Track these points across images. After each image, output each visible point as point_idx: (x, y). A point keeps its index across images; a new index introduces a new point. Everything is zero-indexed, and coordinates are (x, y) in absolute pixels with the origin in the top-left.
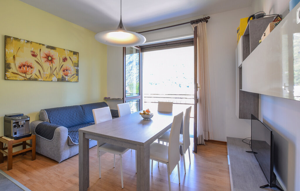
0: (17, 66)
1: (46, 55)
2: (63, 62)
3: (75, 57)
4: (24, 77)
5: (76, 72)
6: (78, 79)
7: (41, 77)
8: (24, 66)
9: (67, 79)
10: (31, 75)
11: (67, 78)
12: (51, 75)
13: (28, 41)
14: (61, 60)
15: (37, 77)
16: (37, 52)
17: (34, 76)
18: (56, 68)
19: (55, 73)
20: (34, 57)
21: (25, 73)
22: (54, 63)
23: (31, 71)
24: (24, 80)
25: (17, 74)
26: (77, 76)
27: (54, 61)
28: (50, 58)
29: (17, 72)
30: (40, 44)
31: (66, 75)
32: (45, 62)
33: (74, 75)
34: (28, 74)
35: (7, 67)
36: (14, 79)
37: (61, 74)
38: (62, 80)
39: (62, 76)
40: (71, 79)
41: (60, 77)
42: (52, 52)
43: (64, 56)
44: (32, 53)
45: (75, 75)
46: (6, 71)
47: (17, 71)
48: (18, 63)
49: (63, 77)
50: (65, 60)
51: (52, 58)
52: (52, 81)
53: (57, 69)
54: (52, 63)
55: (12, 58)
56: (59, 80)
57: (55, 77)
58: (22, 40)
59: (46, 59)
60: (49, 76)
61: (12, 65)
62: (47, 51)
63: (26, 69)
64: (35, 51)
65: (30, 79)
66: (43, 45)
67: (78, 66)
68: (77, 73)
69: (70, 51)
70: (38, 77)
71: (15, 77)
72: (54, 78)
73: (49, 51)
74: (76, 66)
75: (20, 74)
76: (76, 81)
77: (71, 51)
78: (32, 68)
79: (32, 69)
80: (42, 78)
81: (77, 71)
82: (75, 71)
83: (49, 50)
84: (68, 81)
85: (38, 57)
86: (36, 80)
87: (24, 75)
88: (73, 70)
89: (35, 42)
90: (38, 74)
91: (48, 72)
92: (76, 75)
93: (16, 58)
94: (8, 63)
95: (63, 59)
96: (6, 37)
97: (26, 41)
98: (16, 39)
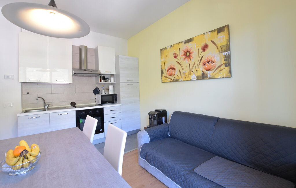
0: (166, 71)
1: (185, 52)
2: (203, 52)
3: (222, 37)
4: (170, 79)
5: (225, 60)
6: (230, 72)
7: (181, 77)
8: (170, 69)
9: (209, 76)
10: (174, 77)
11: (209, 74)
12: (191, 72)
13: (171, 46)
14: (201, 50)
15: (178, 78)
16: (177, 52)
17: (176, 78)
18: (194, 64)
19: (194, 70)
20: (175, 59)
21: (171, 75)
22: (192, 58)
23: (174, 73)
24: (171, 82)
25: (166, 77)
26: (227, 68)
27: (192, 55)
28: (188, 54)
29: (166, 76)
30: (179, 43)
31: (208, 70)
32: (184, 59)
33: (220, 66)
35: (162, 73)
37: (201, 68)
38: (204, 77)
39: (203, 71)
40: (216, 74)
41: (200, 73)
42: (189, 45)
44: (174, 55)
45: (223, 67)
46: (162, 76)
47: (167, 74)
48: (167, 69)
49: (203, 73)
50: (205, 48)
51: (190, 53)
52: (191, 80)
53: (196, 64)
54: (190, 59)
55: (164, 64)
56: (198, 78)
57: (194, 75)
58: (168, 48)
59: (184, 57)
60: (187, 74)
61: (164, 71)
62: (184, 47)
63: (171, 72)
64: (176, 53)
65: (174, 81)
66: (181, 42)
67: (228, 49)
68: (227, 62)
69: (211, 31)
70: (179, 78)
72: (193, 77)
73: (187, 46)
74: (224, 49)
75: (168, 77)
76: (225, 76)
77: (214, 31)
78: (174, 69)
79: (175, 71)
80: (182, 78)
81: (228, 58)
82: (223, 60)
83: (187, 44)
84: (210, 78)
85: (178, 57)
86: (177, 81)
87: (170, 77)
88: (219, 59)
89: (176, 44)
90: (179, 75)
91: (187, 71)
92: (226, 66)
93: (166, 64)
94: (162, 69)
95: (202, 49)
96: (161, 50)
97: (170, 47)
98: (165, 48)
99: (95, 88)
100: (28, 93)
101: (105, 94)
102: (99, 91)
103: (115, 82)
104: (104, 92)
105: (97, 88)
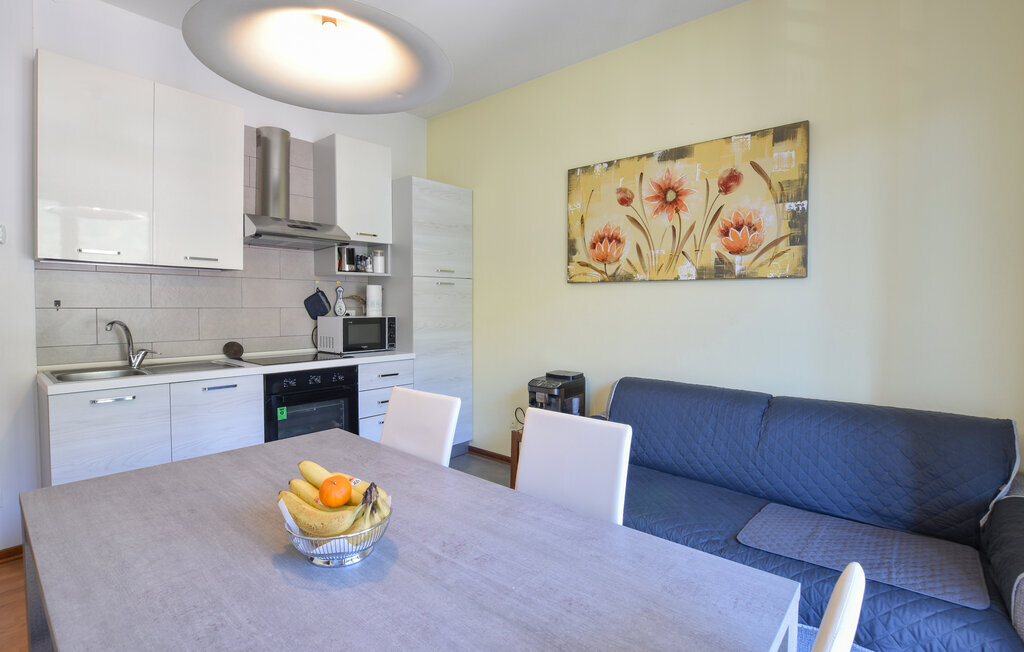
0: (588, 245)
1: (659, 187)
2: (722, 196)
3: (786, 154)
4: (601, 272)
5: (791, 225)
6: (804, 262)
7: (643, 267)
8: (601, 239)
9: (738, 269)
10: (616, 265)
11: (739, 262)
12: (678, 254)
13: (610, 164)
14: (715, 188)
15: (631, 271)
16: (632, 186)
17: (625, 268)
18: (692, 228)
19: (688, 247)
20: (624, 207)
21: (604, 260)
22: (686, 210)
23: (619, 251)
24: (603, 281)
25: (587, 265)
26: (796, 249)
27: (686, 200)
28: (671, 196)
29: (587, 262)
30: (640, 157)
31: (738, 251)
32: (656, 212)
33: (776, 243)
34: (610, 263)
35: (572, 250)
36: (582, 278)
37: (715, 245)
38: (720, 271)
39: (718, 254)
40: (761, 265)
41: (710, 260)
42: (679, 169)
43: (723, 171)
44: (620, 196)
45: (783, 245)
46: (569, 261)
47: (588, 256)
48: (589, 238)
49: (720, 260)
50: (729, 182)
51: (677, 193)
52: (677, 279)
53: (697, 231)
54: (677, 211)
55: (579, 222)
56: (702, 275)
57: (689, 264)
58: (597, 168)
59: (657, 203)
60: (665, 262)
61: (579, 246)
62: (657, 172)
63: (606, 248)
64: (626, 187)
65: (614, 278)
66: (650, 155)
67: (803, 194)
68: (797, 232)
69: (753, 134)
70: (636, 271)
71: (585, 274)
72: (686, 269)
73: (668, 171)
74: (792, 192)
75: (593, 264)
76: (787, 272)
77: (763, 133)
78: (619, 241)
79: (620, 246)
80: (645, 272)
81: (799, 220)
82: (785, 224)
83: (669, 164)
84: (742, 277)
85: (636, 203)
86: (628, 278)
87: (601, 266)
88: (772, 221)
89: (627, 159)
90: (635, 259)
91: (664, 248)
92: (793, 242)
93: (585, 222)
94: (572, 238)
95: (719, 185)
96: (572, 172)
97: (606, 165)
98: (587, 169)
99: (314, 292)
100: (57, 303)
101: (348, 315)
102: (327, 305)
103: (389, 275)
104: (344, 309)
105: (318, 291)
